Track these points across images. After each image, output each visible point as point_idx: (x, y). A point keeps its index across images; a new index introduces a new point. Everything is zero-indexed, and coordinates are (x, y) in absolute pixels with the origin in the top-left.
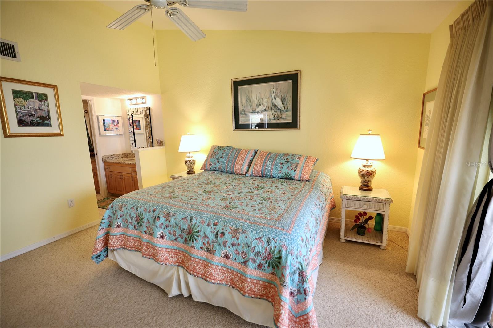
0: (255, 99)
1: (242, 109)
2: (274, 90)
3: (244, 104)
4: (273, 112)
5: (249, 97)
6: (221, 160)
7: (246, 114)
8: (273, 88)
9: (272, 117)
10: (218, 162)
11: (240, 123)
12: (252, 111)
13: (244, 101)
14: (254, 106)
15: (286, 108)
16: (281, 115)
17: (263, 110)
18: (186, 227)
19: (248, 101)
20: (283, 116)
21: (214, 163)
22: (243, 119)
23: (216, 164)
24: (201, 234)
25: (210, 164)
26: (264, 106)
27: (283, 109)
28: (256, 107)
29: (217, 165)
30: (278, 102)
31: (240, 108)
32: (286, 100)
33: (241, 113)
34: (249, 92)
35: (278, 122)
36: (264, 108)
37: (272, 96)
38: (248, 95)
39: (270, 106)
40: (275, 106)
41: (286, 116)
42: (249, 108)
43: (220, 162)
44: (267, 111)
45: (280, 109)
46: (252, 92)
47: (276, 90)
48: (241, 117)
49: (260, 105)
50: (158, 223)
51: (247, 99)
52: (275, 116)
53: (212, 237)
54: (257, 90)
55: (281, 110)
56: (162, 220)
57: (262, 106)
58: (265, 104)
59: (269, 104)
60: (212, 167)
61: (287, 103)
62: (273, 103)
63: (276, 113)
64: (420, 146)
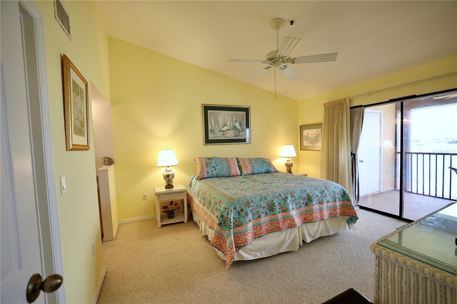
0: (221, 120)
1: (211, 128)
2: (234, 116)
3: (212, 125)
4: (234, 131)
5: (217, 120)
6: (217, 167)
7: (214, 132)
8: (234, 115)
9: (233, 135)
10: (215, 170)
11: (210, 139)
12: (219, 130)
13: (213, 122)
14: (220, 126)
15: (242, 129)
16: (239, 134)
17: (227, 130)
18: (305, 196)
19: (216, 122)
20: (241, 134)
21: (211, 171)
22: (211, 135)
23: (213, 172)
24: (315, 196)
25: (208, 172)
26: (228, 127)
27: (241, 130)
28: (222, 128)
29: (215, 173)
30: (237, 125)
31: (210, 127)
32: (242, 124)
33: (210, 131)
34: (216, 116)
35: (238, 138)
36: (228, 128)
37: (233, 120)
38: (216, 117)
39: (232, 127)
40: (235, 127)
41: (242, 135)
42: (217, 127)
43: (216, 170)
44: (230, 130)
45: (239, 129)
46: (218, 116)
47: (236, 117)
48: (210, 134)
49: (225, 126)
50: (289, 201)
51: (215, 120)
52: (236, 134)
53: (319, 195)
54: (222, 115)
55: (239, 131)
56: (290, 198)
57: (226, 127)
58: (229, 125)
59: (232, 126)
60: (210, 174)
61: (243, 126)
62: (234, 125)
63: (236, 132)
64: (301, 149)
